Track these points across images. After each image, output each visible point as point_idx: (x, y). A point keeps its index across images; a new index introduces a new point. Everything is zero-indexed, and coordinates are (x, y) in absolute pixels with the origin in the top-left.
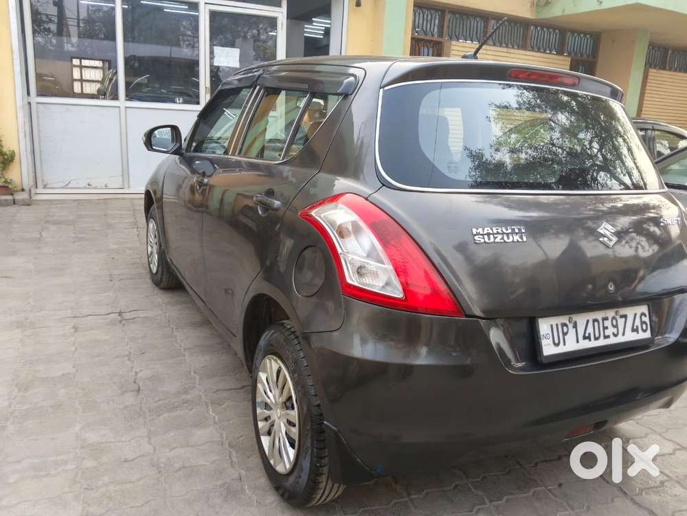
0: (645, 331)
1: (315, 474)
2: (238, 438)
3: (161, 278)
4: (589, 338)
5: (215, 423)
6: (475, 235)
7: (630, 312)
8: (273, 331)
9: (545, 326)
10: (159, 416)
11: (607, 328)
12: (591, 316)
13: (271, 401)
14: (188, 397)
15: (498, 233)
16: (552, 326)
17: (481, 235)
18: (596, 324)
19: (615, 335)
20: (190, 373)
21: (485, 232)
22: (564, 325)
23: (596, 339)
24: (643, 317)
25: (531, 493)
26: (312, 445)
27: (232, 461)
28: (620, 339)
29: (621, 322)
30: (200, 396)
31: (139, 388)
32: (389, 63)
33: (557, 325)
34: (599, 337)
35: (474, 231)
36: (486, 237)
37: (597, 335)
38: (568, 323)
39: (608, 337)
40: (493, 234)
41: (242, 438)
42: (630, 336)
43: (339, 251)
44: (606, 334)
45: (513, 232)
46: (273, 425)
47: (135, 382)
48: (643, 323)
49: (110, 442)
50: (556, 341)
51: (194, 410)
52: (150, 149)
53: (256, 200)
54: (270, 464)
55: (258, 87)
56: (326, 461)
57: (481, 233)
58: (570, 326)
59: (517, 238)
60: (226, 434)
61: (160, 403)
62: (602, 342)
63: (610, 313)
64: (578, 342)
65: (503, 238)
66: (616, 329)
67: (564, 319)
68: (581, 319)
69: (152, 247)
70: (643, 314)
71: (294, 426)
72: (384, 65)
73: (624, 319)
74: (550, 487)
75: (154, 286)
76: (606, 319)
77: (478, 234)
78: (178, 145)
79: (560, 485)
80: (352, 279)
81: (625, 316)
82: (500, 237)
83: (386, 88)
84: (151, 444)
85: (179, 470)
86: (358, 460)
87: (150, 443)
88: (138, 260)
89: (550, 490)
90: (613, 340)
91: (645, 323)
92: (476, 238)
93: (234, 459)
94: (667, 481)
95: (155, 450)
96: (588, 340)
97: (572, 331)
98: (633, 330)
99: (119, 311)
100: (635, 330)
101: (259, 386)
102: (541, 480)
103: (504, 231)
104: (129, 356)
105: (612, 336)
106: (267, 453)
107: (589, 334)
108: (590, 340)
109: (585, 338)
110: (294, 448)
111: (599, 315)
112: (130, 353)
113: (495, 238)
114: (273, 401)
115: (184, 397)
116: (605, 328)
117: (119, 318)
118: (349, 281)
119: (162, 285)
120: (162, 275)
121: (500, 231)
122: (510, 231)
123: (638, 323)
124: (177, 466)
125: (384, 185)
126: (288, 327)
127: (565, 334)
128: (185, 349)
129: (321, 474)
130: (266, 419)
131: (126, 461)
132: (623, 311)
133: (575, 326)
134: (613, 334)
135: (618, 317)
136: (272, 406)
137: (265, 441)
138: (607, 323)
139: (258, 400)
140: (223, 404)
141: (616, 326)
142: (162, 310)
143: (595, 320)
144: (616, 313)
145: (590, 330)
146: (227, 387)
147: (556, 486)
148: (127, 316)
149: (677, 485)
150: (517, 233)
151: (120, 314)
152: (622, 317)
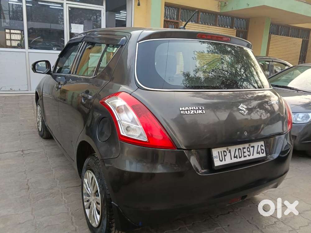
0: (263, 153)
1: (109, 227)
2: (76, 210)
3: (43, 134)
4: (237, 157)
5: (65, 203)
6: (181, 111)
7: (256, 144)
8: (89, 159)
9: (215, 152)
10: (38, 201)
11: (245, 152)
12: (237, 147)
14: (53, 191)
15: (192, 110)
16: (219, 152)
17: (184, 111)
18: (240, 150)
19: (249, 156)
20: (55, 179)
21: (186, 109)
22: (224, 151)
23: (240, 157)
24: (262, 147)
25: (215, 230)
26: (107, 214)
27: (72, 222)
28: (251, 157)
29: (252, 149)
30: (59, 190)
31: (29, 187)
32: (141, 31)
33: (221, 152)
34: (242, 157)
35: (181, 109)
36: (186, 111)
37: (240, 156)
38: (226, 150)
39: (246, 156)
40: (189, 110)
41: (78, 210)
42: (256, 156)
43: (117, 119)
44: (245, 155)
45: (199, 109)
46: (90, 204)
47: (27, 185)
48: (262, 149)
49: (13, 215)
50: (221, 159)
51: (55, 198)
52: (35, 71)
53: (81, 96)
54: (90, 222)
55: (84, 42)
56: (114, 221)
57: (184, 109)
58: (228, 152)
59: (200, 112)
60: (70, 208)
61: (39, 194)
62: (243, 159)
63: (246, 145)
64: (231, 159)
65: (194, 112)
66: (249, 153)
67: (224, 149)
68: (233, 149)
69: (39, 119)
70: (262, 145)
71: (99, 204)
72: (139, 32)
73: (253, 148)
74: (224, 227)
75: (40, 137)
76: (245, 148)
77: (182, 110)
78: (49, 70)
79: (228, 226)
80: (123, 133)
81: (253, 147)
82: (193, 111)
83: (140, 42)
84: (33, 215)
85: (46, 227)
87: (32, 214)
88: (33, 125)
89: (224, 228)
90: (248, 158)
91: (263, 149)
92: (182, 112)
93: (74, 220)
94: (277, 221)
95: (34, 218)
96: (236, 158)
97: (228, 154)
98: (257, 153)
99: (22, 150)
100: (258, 153)
101: (84, 185)
102: (220, 224)
103: (195, 108)
104: (25, 172)
105: (247, 156)
106: (88, 217)
107: (237, 155)
108: (237, 158)
109: (235, 157)
110: (99, 215)
111: (241, 146)
112: (26, 170)
113: (190, 112)
114: (90, 192)
115: (51, 191)
116: (244, 152)
117: (22, 153)
118: (122, 134)
119: (44, 137)
120: (44, 132)
121: (192, 109)
122: (197, 108)
123: (259, 149)
124: (45, 225)
125: (139, 88)
126: (96, 156)
127: (225, 156)
128: (53, 168)
129: (112, 227)
130: (88, 201)
131: (20, 224)
132: (252, 144)
133: (230, 152)
134: (248, 155)
135: (250, 147)
136: (90, 195)
137: (87, 211)
138: (245, 150)
139: (84, 192)
140: (69, 194)
141: (249, 151)
142: (43, 149)
143: (239, 149)
144: (249, 145)
145: (237, 153)
146: (73, 186)
147: (227, 226)
148: (25, 152)
149: (282, 223)
150: (200, 110)
151: (22, 151)
152: (252, 147)
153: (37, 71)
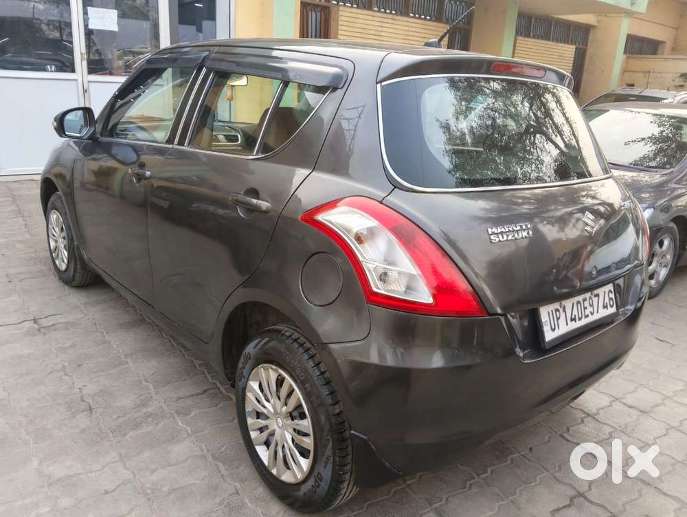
0: (612, 306)
1: (336, 482)
2: (219, 449)
3: (74, 276)
4: (575, 319)
5: (189, 435)
6: (491, 235)
7: (600, 291)
8: (266, 339)
9: (545, 313)
10: (124, 435)
12: (575, 300)
13: (269, 411)
14: (150, 409)
15: (509, 231)
16: (549, 313)
17: (496, 234)
18: (579, 305)
19: (592, 314)
20: (141, 382)
21: (499, 230)
22: (557, 310)
23: (580, 319)
24: (610, 294)
25: (509, 461)
26: (334, 454)
27: (222, 475)
28: (596, 317)
29: (595, 300)
30: (161, 407)
31: (90, 406)
33: (552, 311)
34: (582, 318)
35: (490, 231)
36: (500, 237)
37: (580, 316)
38: (559, 308)
39: (588, 316)
40: (506, 232)
42: (603, 313)
43: (361, 259)
44: (586, 314)
45: (522, 230)
46: (273, 435)
47: (83, 400)
48: (610, 299)
49: (80, 474)
50: (553, 327)
51: (162, 424)
52: (64, 136)
54: (272, 474)
55: (204, 70)
56: (349, 467)
57: (496, 232)
58: (561, 310)
59: (525, 234)
60: (205, 445)
61: (121, 420)
62: (584, 322)
63: (588, 295)
64: (567, 325)
65: (514, 236)
66: (592, 308)
67: (556, 305)
68: (568, 303)
70: (610, 292)
71: (306, 435)
73: (597, 298)
74: (524, 453)
75: (62, 284)
76: (585, 300)
77: (493, 233)
78: (93, 129)
79: (531, 449)
80: (378, 287)
81: (597, 295)
82: (511, 234)
83: (383, 84)
84: (128, 469)
85: (169, 493)
86: (387, 464)
87: (125, 468)
88: (33, 255)
89: (523, 456)
90: (591, 319)
91: (612, 299)
92: (492, 237)
93: (224, 472)
94: (613, 432)
95: (135, 476)
96: (574, 322)
97: (563, 315)
99: (32, 318)
100: (605, 307)
101: (249, 395)
102: (514, 448)
103: (515, 229)
104: (64, 369)
105: (590, 315)
106: (266, 463)
107: (575, 316)
108: (576, 321)
109: (572, 320)
110: (307, 459)
111: (580, 298)
112: (64, 366)
113: (508, 236)
114: (272, 411)
115: (144, 410)
116: (585, 308)
117: (36, 326)
118: (375, 289)
119: (75, 283)
121: (511, 229)
122: (519, 228)
123: (607, 300)
124: (165, 489)
125: (395, 187)
126: (288, 334)
127: (558, 319)
128: (126, 356)
129: (344, 481)
130: (261, 430)
131: (106, 492)
132: (596, 292)
133: (564, 310)
134: (591, 312)
135: (593, 297)
136: (270, 416)
137: (263, 453)
138: (587, 304)
139: (248, 409)
140: (190, 414)
141: (592, 305)
142: (82, 312)
143: (578, 302)
144: (592, 294)
145: (575, 312)
146: (188, 394)
147: (528, 451)
148: (45, 322)
149: (622, 434)
150: (524, 230)
151: (35, 321)
152: (595, 296)
153: (67, 133)
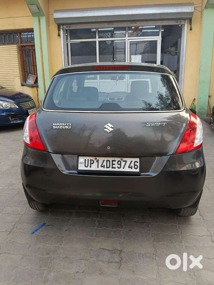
0: (136, 169)
4: (104, 167)
6: (53, 126)
7: (129, 160)
9: (82, 159)
12: (106, 159)
15: (61, 125)
16: (85, 160)
18: (108, 162)
19: (119, 168)
21: (57, 125)
22: (92, 160)
24: (136, 163)
28: (121, 170)
29: (123, 163)
35: (54, 124)
37: (108, 166)
39: (115, 168)
40: (59, 126)
42: (127, 170)
44: (113, 167)
45: (67, 125)
48: (135, 165)
50: (87, 165)
58: (95, 161)
59: (67, 127)
62: (110, 169)
63: (117, 159)
64: (98, 167)
66: (120, 166)
67: (92, 158)
68: (101, 159)
76: (115, 161)
81: (126, 162)
82: (61, 126)
90: (117, 170)
97: (96, 163)
98: (129, 167)
105: (117, 168)
107: (104, 165)
108: (104, 168)
109: (101, 166)
111: (111, 159)
113: (60, 127)
116: (113, 164)
121: (62, 125)
122: (65, 125)
123: (132, 165)
125: (41, 109)
127: (91, 164)
132: (125, 159)
133: (98, 161)
135: (121, 161)
138: (115, 163)
141: (120, 164)
144: (121, 159)
145: (105, 163)
152: (124, 161)
